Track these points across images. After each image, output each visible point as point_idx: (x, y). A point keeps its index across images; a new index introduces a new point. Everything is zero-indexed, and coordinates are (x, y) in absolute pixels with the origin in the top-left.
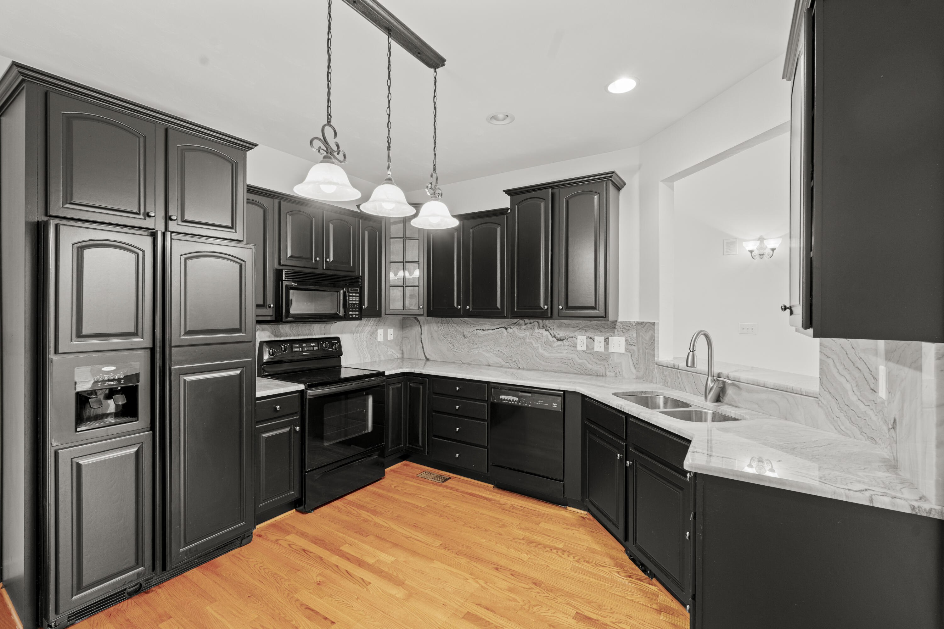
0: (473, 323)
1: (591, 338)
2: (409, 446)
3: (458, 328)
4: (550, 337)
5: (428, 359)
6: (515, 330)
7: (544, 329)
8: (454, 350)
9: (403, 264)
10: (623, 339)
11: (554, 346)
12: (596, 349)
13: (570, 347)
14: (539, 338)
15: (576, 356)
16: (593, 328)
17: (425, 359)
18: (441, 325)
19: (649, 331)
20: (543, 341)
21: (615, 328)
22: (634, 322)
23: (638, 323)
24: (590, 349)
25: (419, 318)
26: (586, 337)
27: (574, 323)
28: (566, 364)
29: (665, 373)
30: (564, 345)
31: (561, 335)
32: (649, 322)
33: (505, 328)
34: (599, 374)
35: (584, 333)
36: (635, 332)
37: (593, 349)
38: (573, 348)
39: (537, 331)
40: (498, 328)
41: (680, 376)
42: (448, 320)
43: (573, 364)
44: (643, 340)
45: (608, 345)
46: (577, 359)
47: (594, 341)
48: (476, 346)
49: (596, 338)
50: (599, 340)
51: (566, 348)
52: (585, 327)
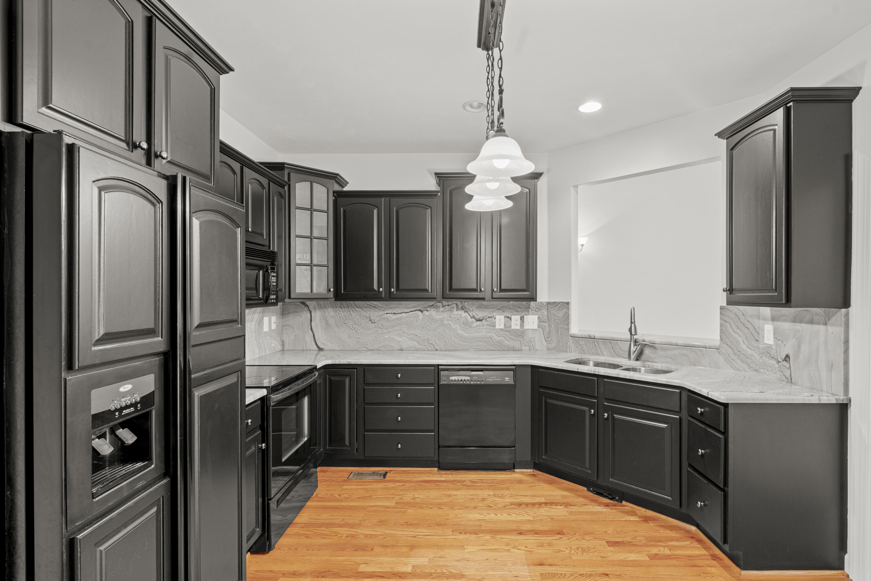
0: (382, 306)
1: (508, 317)
2: (330, 448)
3: (362, 312)
4: (469, 317)
5: (320, 349)
6: (432, 313)
7: (463, 311)
8: (358, 336)
9: (310, 239)
10: (536, 317)
11: (473, 326)
12: (513, 327)
13: (489, 327)
14: (458, 319)
15: (494, 335)
16: (510, 308)
17: (317, 349)
18: (340, 309)
19: (562, 310)
20: (462, 321)
21: (529, 308)
22: (545, 302)
23: (548, 303)
24: (507, 327)
25: (308, 303)
26: (503, 316)
27: (492, 304)
28: (485, 342)
29: (581, 343)
30: (483, 325)
31: (480, 316)
32: (562, 302)
33: (420, 310)
34: (515, 349)
35: (501, 313)
36: (546, 310)
37: (510, 327)
38: (491, 328)
39: (455, 312)
40: (412, 311)
41: (597, 344)
42: (349, 304)
43: (491, 342)
44: (555, 317)
45: (523, 322)
46: (496, 337)
47: (511, 320)
48: (385, 331)
49: (513, 317)
50: (516, 319)
51: (485, 327)
52: (502, 308)
